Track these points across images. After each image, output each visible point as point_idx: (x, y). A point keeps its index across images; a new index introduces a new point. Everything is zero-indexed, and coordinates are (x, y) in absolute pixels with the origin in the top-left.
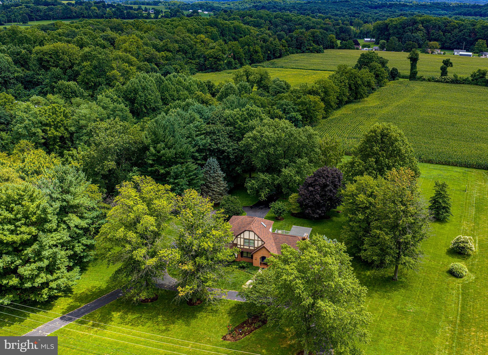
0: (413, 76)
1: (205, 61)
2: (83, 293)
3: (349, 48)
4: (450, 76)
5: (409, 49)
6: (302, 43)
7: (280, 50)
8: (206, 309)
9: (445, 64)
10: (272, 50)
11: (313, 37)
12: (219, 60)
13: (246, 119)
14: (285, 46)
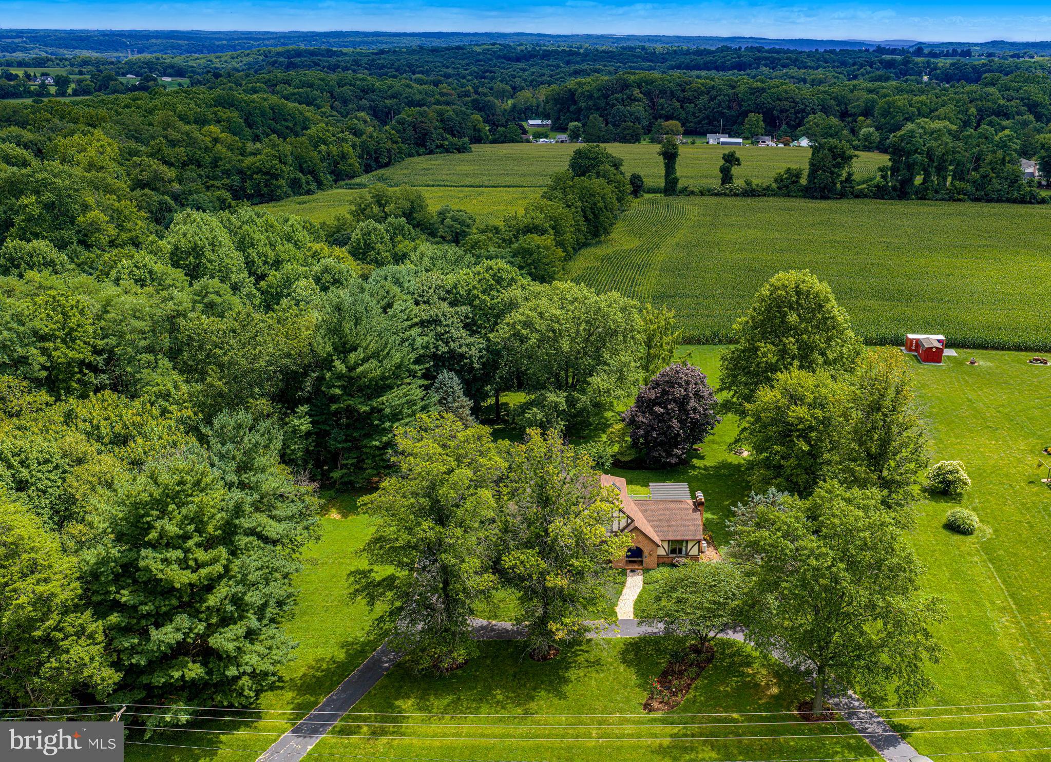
0: (671, 187)
1: (244, 181)
2: (304, 675)
3: (513, 141)
4: (739, 182)
5: (628, 137)
6: (426, 134)
7: (389, 150)
8: (576, 662)
9: (726, 161)
10: (372, 152)
11: (442, 121)
12: (276, 177)
13: (491, 287)
14: (396, 142)
